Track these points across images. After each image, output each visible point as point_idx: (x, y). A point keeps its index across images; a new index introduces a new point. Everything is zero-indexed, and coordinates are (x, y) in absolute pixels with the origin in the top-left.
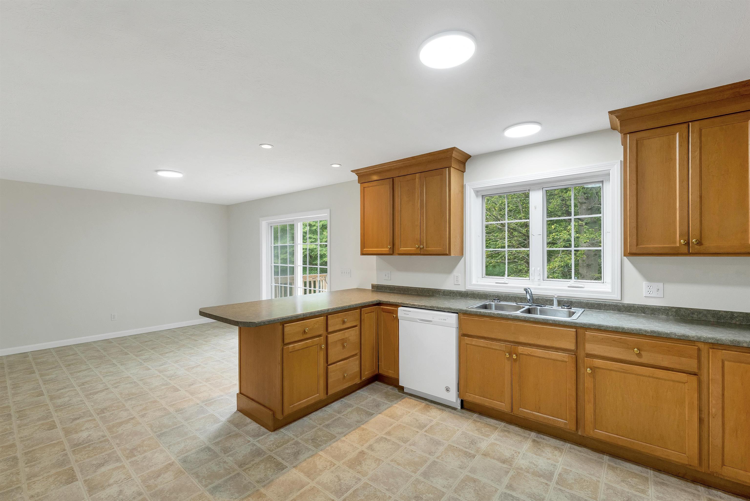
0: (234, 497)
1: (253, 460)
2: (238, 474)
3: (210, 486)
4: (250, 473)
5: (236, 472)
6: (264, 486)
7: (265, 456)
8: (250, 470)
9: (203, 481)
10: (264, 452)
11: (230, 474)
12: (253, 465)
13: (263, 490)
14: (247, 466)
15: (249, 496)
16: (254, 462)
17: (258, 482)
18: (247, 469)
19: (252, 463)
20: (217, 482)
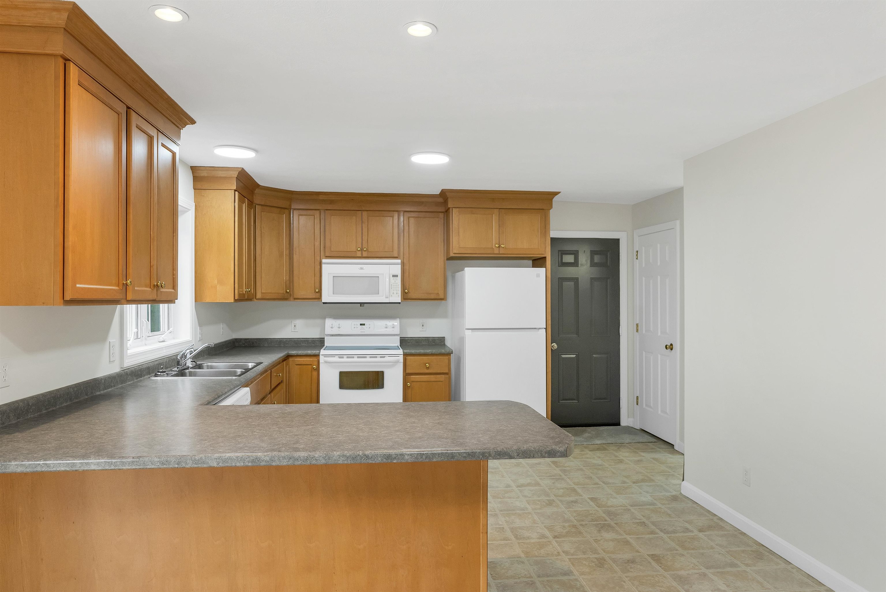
0: (551, 561)
1: (516, 583)
2: (539, 576)
3: (572, 578)
4: (526, 573)
5: (541, 579)
6: (520, 557)
7: (499, 581)
8: (525, 575)
9: (579, 585)
10: (497, 587)
11: (547, 581)
12: (519, 578)
13: (522, 555)
14: (526, 580)
15: (537, 557)
16: (516, 580)
17: (523, 562)
18: (527, 578)
19: (518, 581)
20: (565, 578)
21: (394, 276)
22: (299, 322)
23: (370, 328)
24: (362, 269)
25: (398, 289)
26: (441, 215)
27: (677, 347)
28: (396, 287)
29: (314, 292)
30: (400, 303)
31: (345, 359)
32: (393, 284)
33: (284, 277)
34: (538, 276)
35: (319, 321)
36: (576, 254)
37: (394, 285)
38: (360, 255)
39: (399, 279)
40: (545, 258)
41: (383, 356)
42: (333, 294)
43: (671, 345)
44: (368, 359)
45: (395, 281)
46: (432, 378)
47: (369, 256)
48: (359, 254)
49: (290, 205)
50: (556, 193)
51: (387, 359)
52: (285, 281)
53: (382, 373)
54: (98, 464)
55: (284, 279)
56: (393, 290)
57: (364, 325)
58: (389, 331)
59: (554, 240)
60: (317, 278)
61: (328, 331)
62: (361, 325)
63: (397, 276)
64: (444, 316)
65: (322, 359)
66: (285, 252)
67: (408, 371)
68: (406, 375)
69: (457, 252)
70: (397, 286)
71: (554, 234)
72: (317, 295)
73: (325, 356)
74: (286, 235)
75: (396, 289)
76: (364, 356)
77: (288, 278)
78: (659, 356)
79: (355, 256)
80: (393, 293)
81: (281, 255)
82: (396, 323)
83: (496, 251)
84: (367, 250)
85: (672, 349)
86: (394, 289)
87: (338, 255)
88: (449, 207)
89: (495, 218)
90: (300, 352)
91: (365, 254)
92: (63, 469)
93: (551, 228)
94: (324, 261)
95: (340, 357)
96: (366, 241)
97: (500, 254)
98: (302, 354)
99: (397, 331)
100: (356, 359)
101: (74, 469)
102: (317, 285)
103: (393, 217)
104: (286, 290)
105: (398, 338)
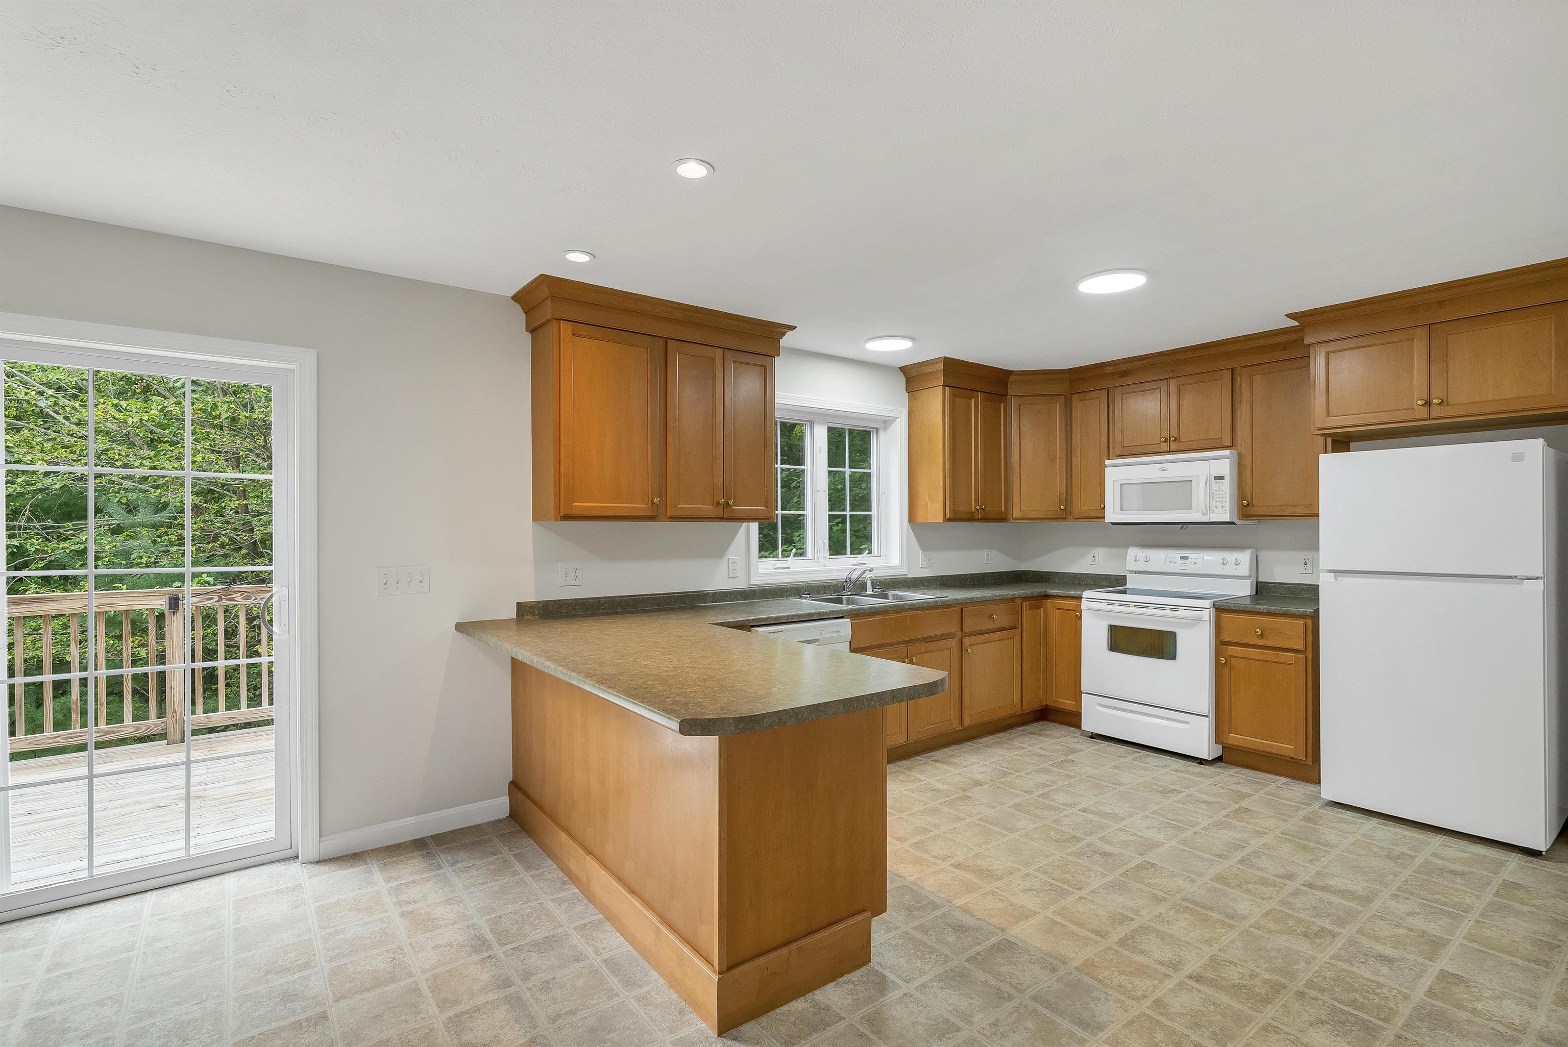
21: (1217, 478)
22: (1100, 552)
23: (1196, 563)
25: (1224, 499)
28: (1221, 496)
31: (1116, 608)
32: (1216, 491)
37: (1218, 493)
41: (1175, 608)
44: (1151, 611)
45: (1219, 487)
46: (1269, 655)
51: (1182, 613)
53: (1173, 635)
57: (1187, 558)
61: (1131, 565)
62: (1182, 558)
63: (1222, 478)
65: (1084, 604)
66: (1060, 454)
67: (1226, 638)
68: (1221, 644)
70: (1222, 494)
73: (1090, 599)
74: (1060, 431)
75: (1221, 500)
76: (1145, 606)
80: (1216, 507)
86: (1218, 500)
89: (1419, 347)
90: (1061, 592)
91: (1174, 446)
95: (1108, 604)
97: (1433, 419)
98: (1063, 595)
100: (1132, 609)
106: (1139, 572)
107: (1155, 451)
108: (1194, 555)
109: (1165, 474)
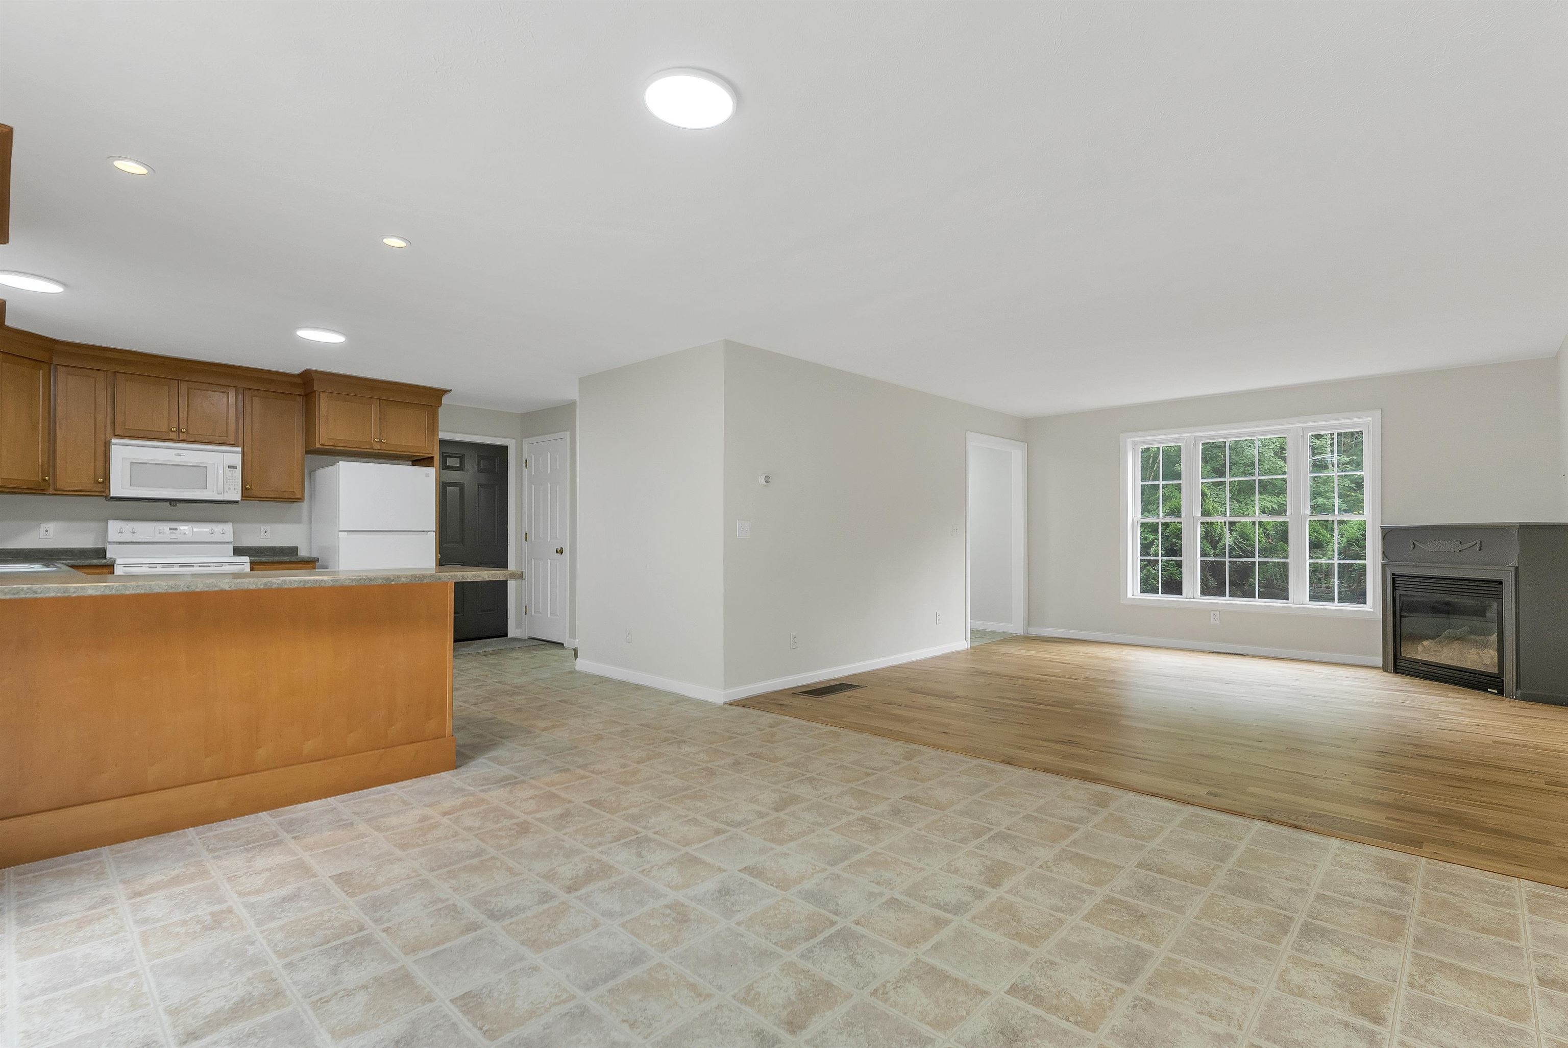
24: (179, 455)
26: (299, 399)
27: (567, 551)
29: (94, 483)
30: (237, 502)
33: (40, 458)
34: (427, 475)
35: (93, 525)
36: (462, 458)
38: (177, 438)
39: (238, 473)
40: (433, 458)
42: (131, 485)
43: (562, 548)
45: (232, 474)
47: (188, 439)
48: (173, 436)
49: (51, 359)
50: (448, 391)
52: (40, 464)
54: (96, 588)
55: (40, 461)
56: (229, 485)
57: (176, 529)
58: (217, 537)
59: (443, 442)
60: (100, 464)
63: (235, 467)
64: (298, 521)
69: (326, 443)
71: (442, 435)
72: (100, 487)
77: (46, 460)
78: (549, 560)
79: (167, 438)
81: (35, 427)
82: (228, 528)
83: (376, 446)
84: (187, 432)
85: (562, 553)
87: (137, 435)
88: (315, 389)
91: (182, 437)
92: (53, 594)
93: (440, 428)
94: (114, 441)
96: (186, 420)
99: (229, 537)
101: (66, 595)
102: (100, 472)
103: (228, 393)
104: (42, 477)
105: (231, 547)
106: (120, 543)
107: (163, 437)
108: (184, 528)
109: (178, 458)
